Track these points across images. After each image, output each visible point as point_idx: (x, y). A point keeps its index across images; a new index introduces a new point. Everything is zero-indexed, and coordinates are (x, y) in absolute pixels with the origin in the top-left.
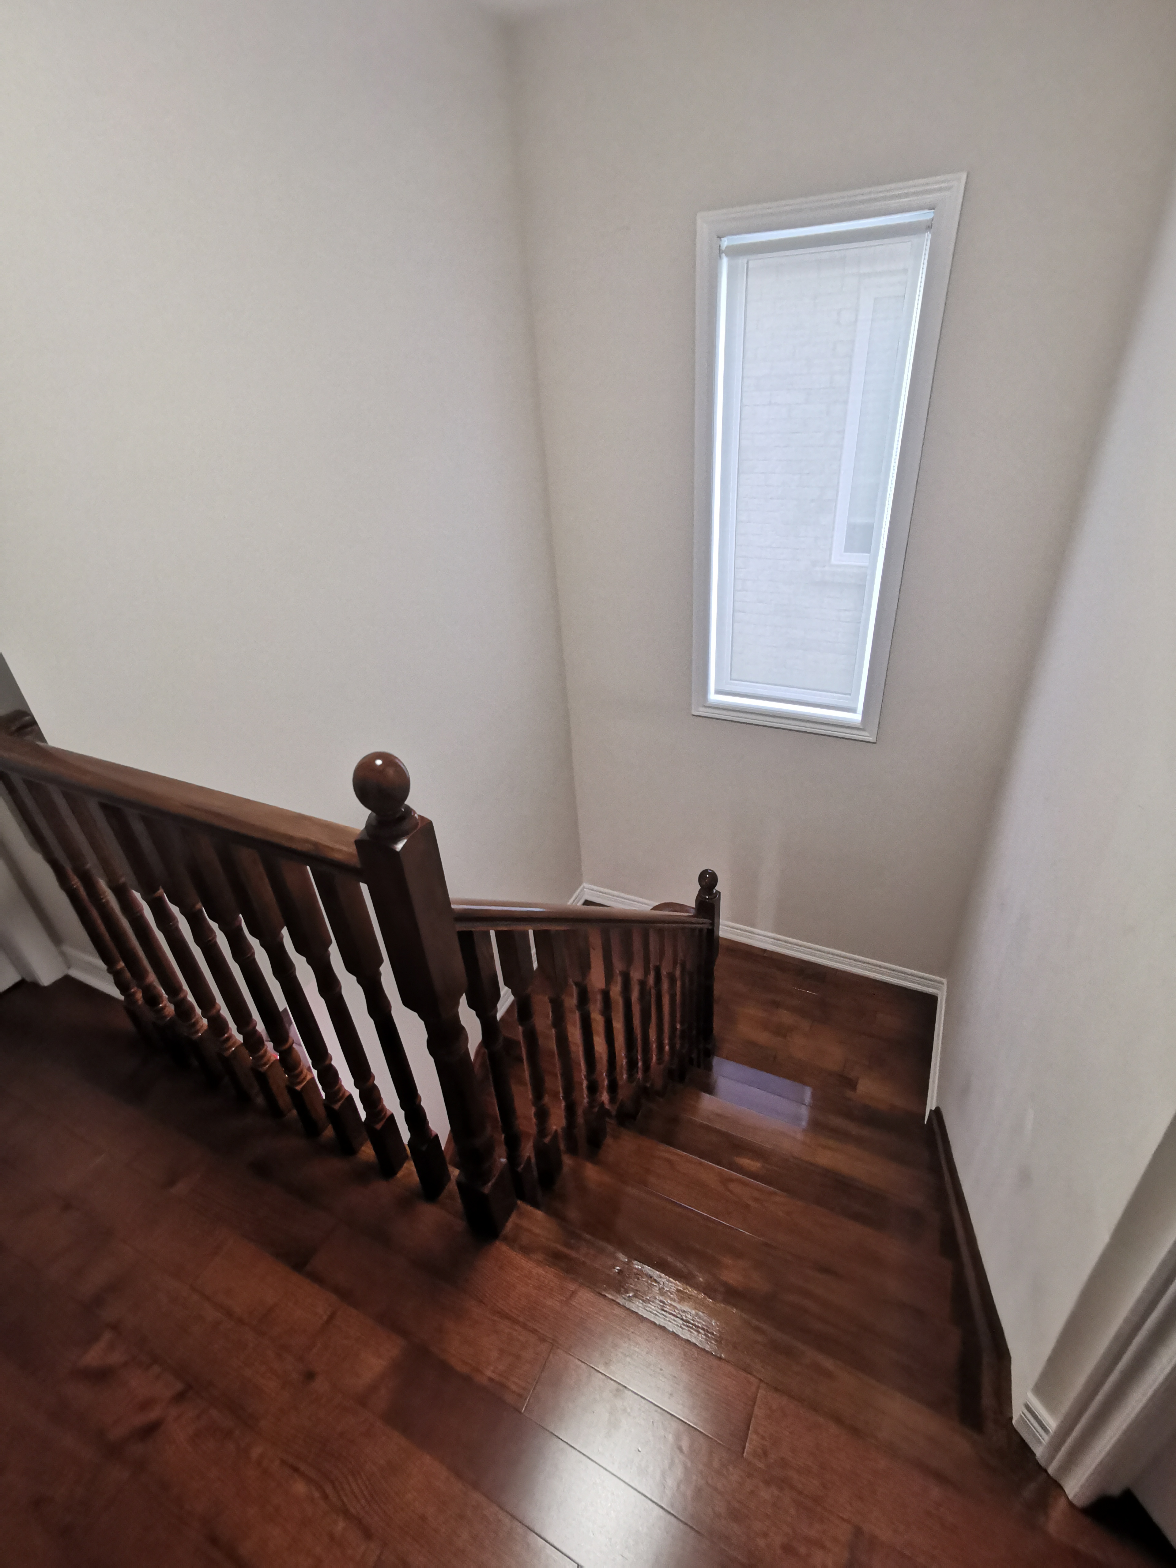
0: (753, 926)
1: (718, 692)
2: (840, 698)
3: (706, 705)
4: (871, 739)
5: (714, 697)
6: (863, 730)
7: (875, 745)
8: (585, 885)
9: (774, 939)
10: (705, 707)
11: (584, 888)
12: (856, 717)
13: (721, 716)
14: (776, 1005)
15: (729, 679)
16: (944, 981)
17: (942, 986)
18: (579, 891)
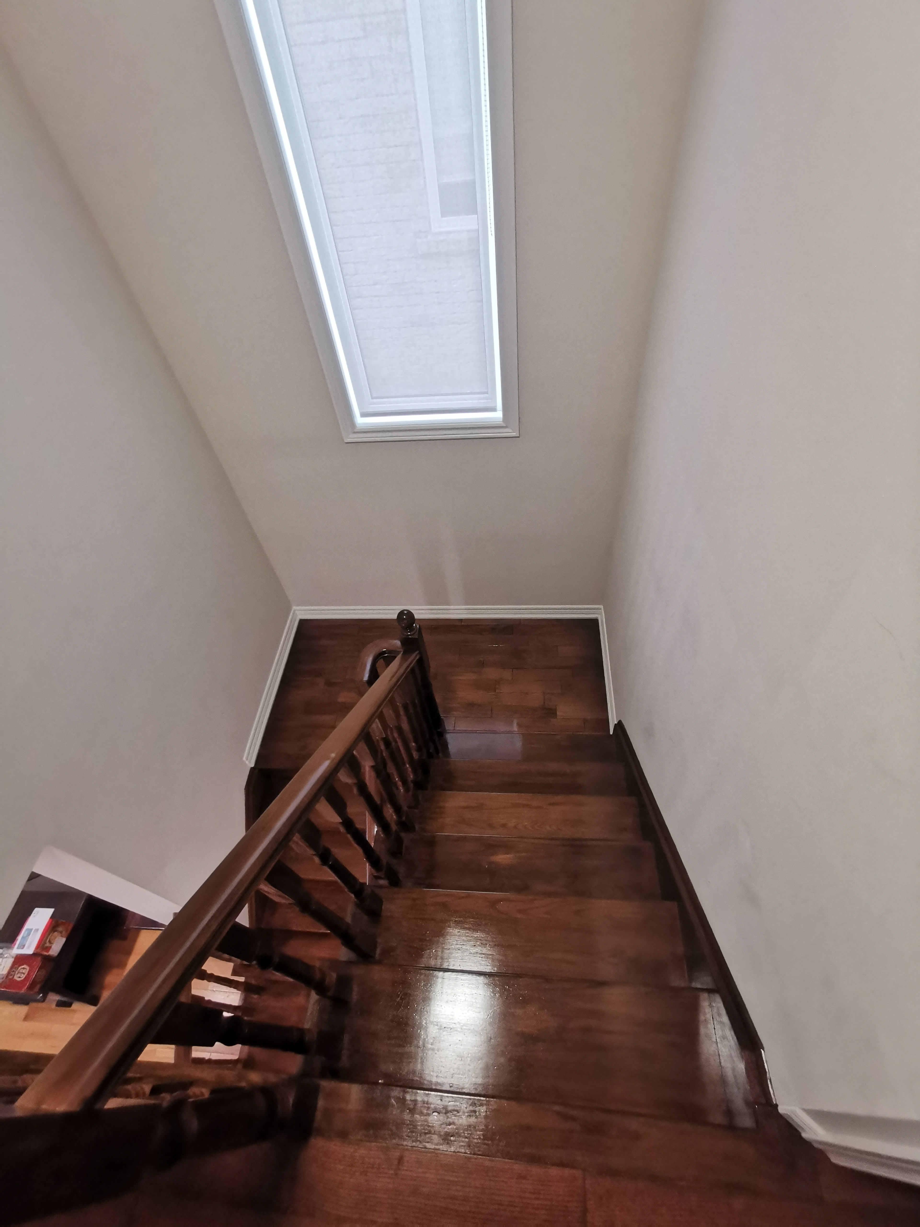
0: (448, 604)
1: (364, 415)
2: (480, 399)
3: (356, 431)
4: (514, 434)
5: (361, 421)
6: (506, 427)
7: (519, 438)
8: (294, 608)
9: (466, 609)
10: (355, 433)
11: (295, 610)
12: (498, 415)
13: (372, 438)
14: (482, 664)
15: (371, 398)
16: (602, 607)
17: (600, 610)
18: (291, 614)
